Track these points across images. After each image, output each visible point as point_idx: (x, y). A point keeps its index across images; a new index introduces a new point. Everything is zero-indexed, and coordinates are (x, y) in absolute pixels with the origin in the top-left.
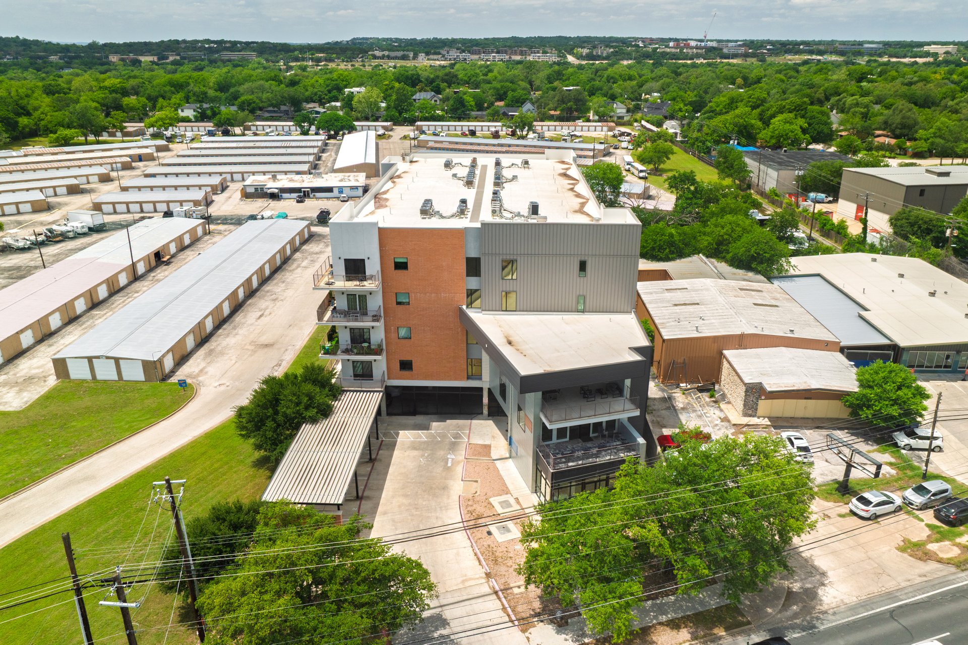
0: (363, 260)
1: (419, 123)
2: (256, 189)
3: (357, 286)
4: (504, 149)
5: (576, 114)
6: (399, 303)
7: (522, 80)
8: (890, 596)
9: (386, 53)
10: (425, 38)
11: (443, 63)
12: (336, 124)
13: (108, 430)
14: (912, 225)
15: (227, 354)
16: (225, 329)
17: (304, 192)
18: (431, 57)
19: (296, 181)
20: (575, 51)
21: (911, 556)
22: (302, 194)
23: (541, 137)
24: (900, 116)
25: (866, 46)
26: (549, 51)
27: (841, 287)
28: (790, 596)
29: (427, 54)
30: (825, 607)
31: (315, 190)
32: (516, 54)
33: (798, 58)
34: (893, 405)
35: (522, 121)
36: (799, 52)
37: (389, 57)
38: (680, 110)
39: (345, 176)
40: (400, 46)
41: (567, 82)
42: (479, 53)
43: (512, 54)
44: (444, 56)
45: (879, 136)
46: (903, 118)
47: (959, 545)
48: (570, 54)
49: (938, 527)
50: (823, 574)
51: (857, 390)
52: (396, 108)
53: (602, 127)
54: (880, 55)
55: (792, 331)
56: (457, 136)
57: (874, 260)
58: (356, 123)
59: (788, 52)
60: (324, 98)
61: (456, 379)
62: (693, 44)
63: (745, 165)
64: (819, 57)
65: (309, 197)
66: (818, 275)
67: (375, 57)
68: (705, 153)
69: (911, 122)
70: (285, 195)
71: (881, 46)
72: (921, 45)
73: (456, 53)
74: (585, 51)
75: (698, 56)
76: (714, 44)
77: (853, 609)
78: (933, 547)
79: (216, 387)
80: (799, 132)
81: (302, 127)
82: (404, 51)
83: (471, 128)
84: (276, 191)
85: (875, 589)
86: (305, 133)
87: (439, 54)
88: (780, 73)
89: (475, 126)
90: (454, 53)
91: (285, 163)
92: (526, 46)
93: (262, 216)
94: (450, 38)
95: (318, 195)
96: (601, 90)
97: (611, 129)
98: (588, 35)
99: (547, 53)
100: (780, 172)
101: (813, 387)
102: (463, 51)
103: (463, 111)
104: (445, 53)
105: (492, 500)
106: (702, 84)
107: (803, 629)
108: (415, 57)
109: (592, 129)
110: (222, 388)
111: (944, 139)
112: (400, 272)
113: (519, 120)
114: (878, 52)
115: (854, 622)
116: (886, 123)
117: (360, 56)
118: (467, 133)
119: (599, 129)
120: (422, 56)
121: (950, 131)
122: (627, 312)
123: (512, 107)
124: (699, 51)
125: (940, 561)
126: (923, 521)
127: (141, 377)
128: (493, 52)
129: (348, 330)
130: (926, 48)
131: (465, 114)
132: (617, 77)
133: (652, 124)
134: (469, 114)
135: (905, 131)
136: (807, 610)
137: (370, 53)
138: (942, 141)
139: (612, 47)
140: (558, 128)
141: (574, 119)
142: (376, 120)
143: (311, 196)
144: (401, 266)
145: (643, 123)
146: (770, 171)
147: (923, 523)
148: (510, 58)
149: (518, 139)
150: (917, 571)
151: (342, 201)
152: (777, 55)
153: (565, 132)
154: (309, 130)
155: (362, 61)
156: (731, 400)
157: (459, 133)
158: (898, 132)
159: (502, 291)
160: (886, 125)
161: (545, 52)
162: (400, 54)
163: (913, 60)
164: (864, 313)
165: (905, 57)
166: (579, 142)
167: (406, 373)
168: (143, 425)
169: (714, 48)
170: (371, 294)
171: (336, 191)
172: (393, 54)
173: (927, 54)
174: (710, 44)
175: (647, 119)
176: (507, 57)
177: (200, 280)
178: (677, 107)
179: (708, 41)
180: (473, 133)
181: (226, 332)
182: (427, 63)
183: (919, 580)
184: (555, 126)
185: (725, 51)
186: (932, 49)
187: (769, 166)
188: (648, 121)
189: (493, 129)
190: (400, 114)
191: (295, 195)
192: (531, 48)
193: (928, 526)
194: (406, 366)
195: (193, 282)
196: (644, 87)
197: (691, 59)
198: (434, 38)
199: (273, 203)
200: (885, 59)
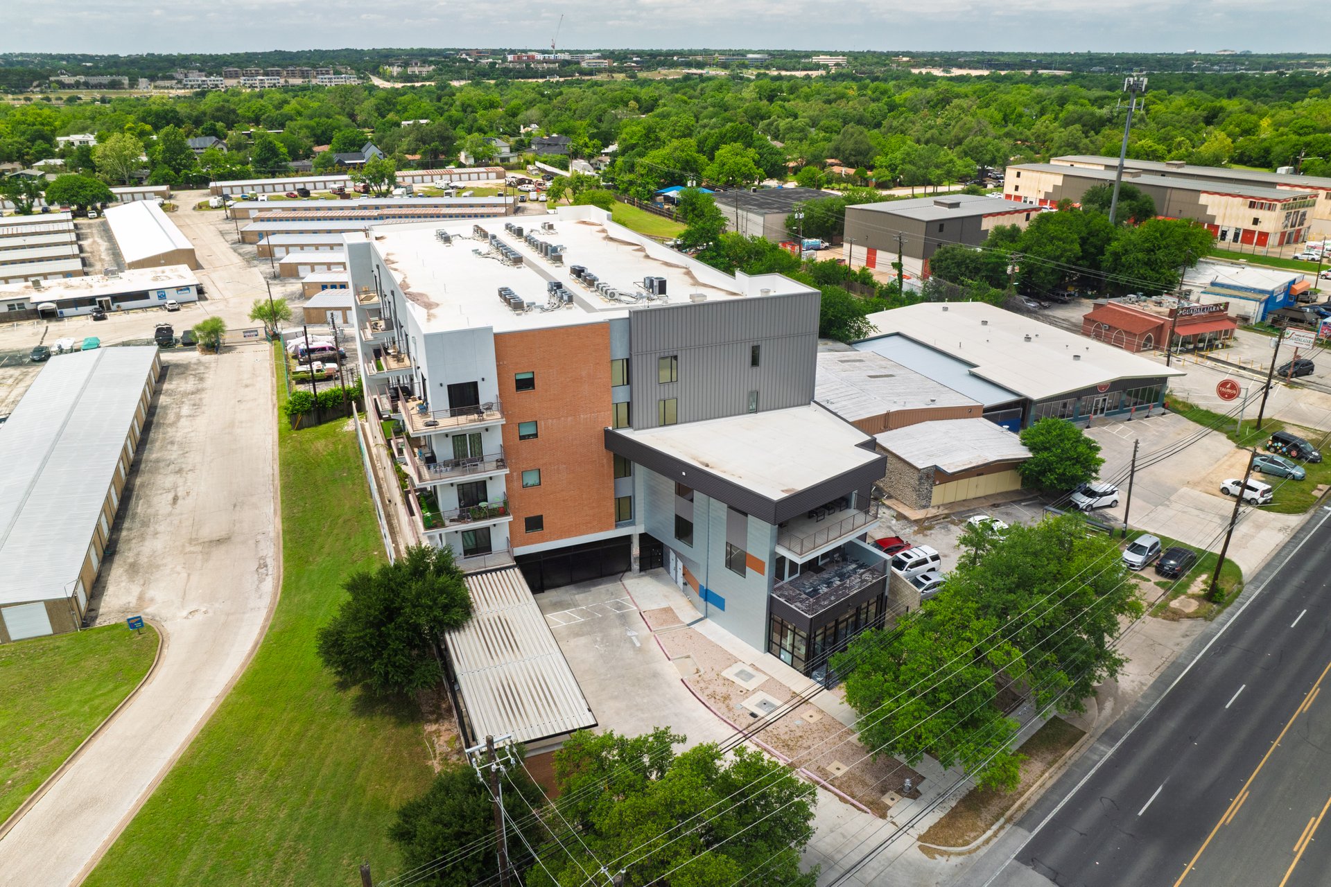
0: (475, 384)
1: (212, 184)
2: (11, 307)
3: (475, 421)
4: (375, 213)
5: (442, 157)
6: (522, 438)
7: (339, 114)
9: (82, 79)
10: (134, 54)
11: (181, 92)
12: (83, 193)
13: (58, 722)
14: (959, 265)
15: (165, 565)
16: (129, 529)
17: (100, 302)
18: (159, 83)
19: (78, 287)
20: (381, 70)
21: (1164, 618)
22: (97, 306)
23: (410, 193)
24: (852, 141)
25: (750, 56)
26: (343, 70)
27: (931, 343)
29: (152, 78)
31: (117, 298)
32: (293, 75)
33: (675, 74)
34: (1074, 464)
35: (378, 172)
36: (673, 65)
37: (87, 85)
38: (586, 145)
39: (156, 272)
40: (96, 67)
41: (406, 114)
42: (236, 76)
43: (288, 76)
44: (180, 82)
45: (832, 165)
46: (856, 143)
47: (1194, 596)
48: (374, 75)
49: (1165, 583)
51: (1030, 455)
52: (166, 162)
53: (487, 173)
54: (767, 68)
55: (933, 401)
56: (280, 199)
57: (945, 309)
58: (115, 190)
59: (662, 64)
60: (28, 154)
61: (601, 530)
62: (539, 57)
63: (718, 211)
64: (700, 71)
65: (109, 309)
66: (898, 334)
67: (63, 86)
68: (647, 200)
69: (863, 147)
70: (66, 311)
71: (766, 56)
72: (808, 55)
73: (200, 76)
74: (395, 70)
75: (551, 73)
76: (567, 57)
77: (1156, 688)
78: (1174, 604)
79: (186, 618)
80: (752, 164)
81: (17, 201)
82: (111, 75)
83: (298, 186)
84: (54, 306)
85: (1158, 662)
86: (27, 211)
87: (172, 78)
88: (677, 93)
89: (304, 183)
90: (196, 78)
91: (31, 261)
92: (306, 64)
93: (60, 347)
94: (175, 54)
95: (124, 305)
96: (463, 123)
97: (500, 176)
98: (387, 47)
99: (341, 74)
100: (766, 216)
101: (991, 460)
102: (210, 74)
103: (276, 162)
104: (181, 76)
105: (725, 674)
106: (590, 111)
108: (133, 84)
109: (474, 176)
110: (199, 617)
111: (914, 164)
112: (525, 394)
113: (374, 170)
114: (765, 64)
116: (837, 149)
117: (35, 83)
118: (296, 193)
119: (483, 176)
120: (143, 82)
121: (920, 156)
122: (805, 404)
123: (346, 152)
124: (551, 66)
125: (1188, 616)
126: (1150, 581)
127: (47, 629)
128: (258, 74)
129: (455, 488)
130: (815, 59)
131: (280, 167)
132: (474, 103)
133: (552, 165)
134: (285, 167)
135: (860, 158)
136: (1120, 702)
137: (52, 79)
138: (914, 168)
139: (430, 63)
140: (427, 179)
141: (442, 165)
142: (139, 183)
143: (114, 307)
144: (525, 384)
145: (538, 164)
146: (751, 216)
147: (1151, 583)
148: (286, 81)
149: (378, 196)
150: (1178, 633)
151: (169, 311)
152: (648, 68)
153: (441, 183)
154: (31, 206)
155: (41, 92)
156: (892, 493)
157: (284, 194)
158: (852, 159)
159: (660, 400)
160: (836, 152)
161: (337, 73)
162: (106, 79)
163: (805, 73)
164: (974, 370)
165: (794, 69)
166: (471, 196)
167: (535, 534)
168: (115, 701)
169: (568, 62)
170: (487, 430)
171: (154, 298)
172: (94, 80)
173: (817, 67)
174: (561, 56)
175: (542, 159)
176: (282, 81)
177: (46, 459)
178: (581, 142)
179: (557, 52)
180: (305, 193)
181: (134, 533)
182: (155, 93)
183: (1186, 641)
184: (422, 176)
185: (584, 65)
186: (822, 59)
187: (749, 211)
188: (545, 162)
189: (336, 186)
190: (177, 171)
191: (88, 309)
192: (314, 67)
193: (1157, 584)
194: (534, 524)
195: (37, 465)
196: (520, 117)
197: (542, 77)
198: (148, 54)
199: (53, 326)
200: (774, 73)
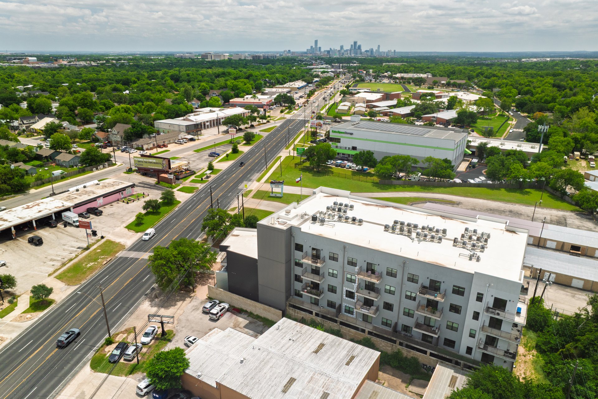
8: (132, 313)
28: (156, 297)
30: (146, 300)
50: (152, 307)
77: (139, 304)
85: (136, 313)
107: (147, 294)
115: (137, 301)
136: (150, 298)
150: (127, 325)
183: (126, 323)
